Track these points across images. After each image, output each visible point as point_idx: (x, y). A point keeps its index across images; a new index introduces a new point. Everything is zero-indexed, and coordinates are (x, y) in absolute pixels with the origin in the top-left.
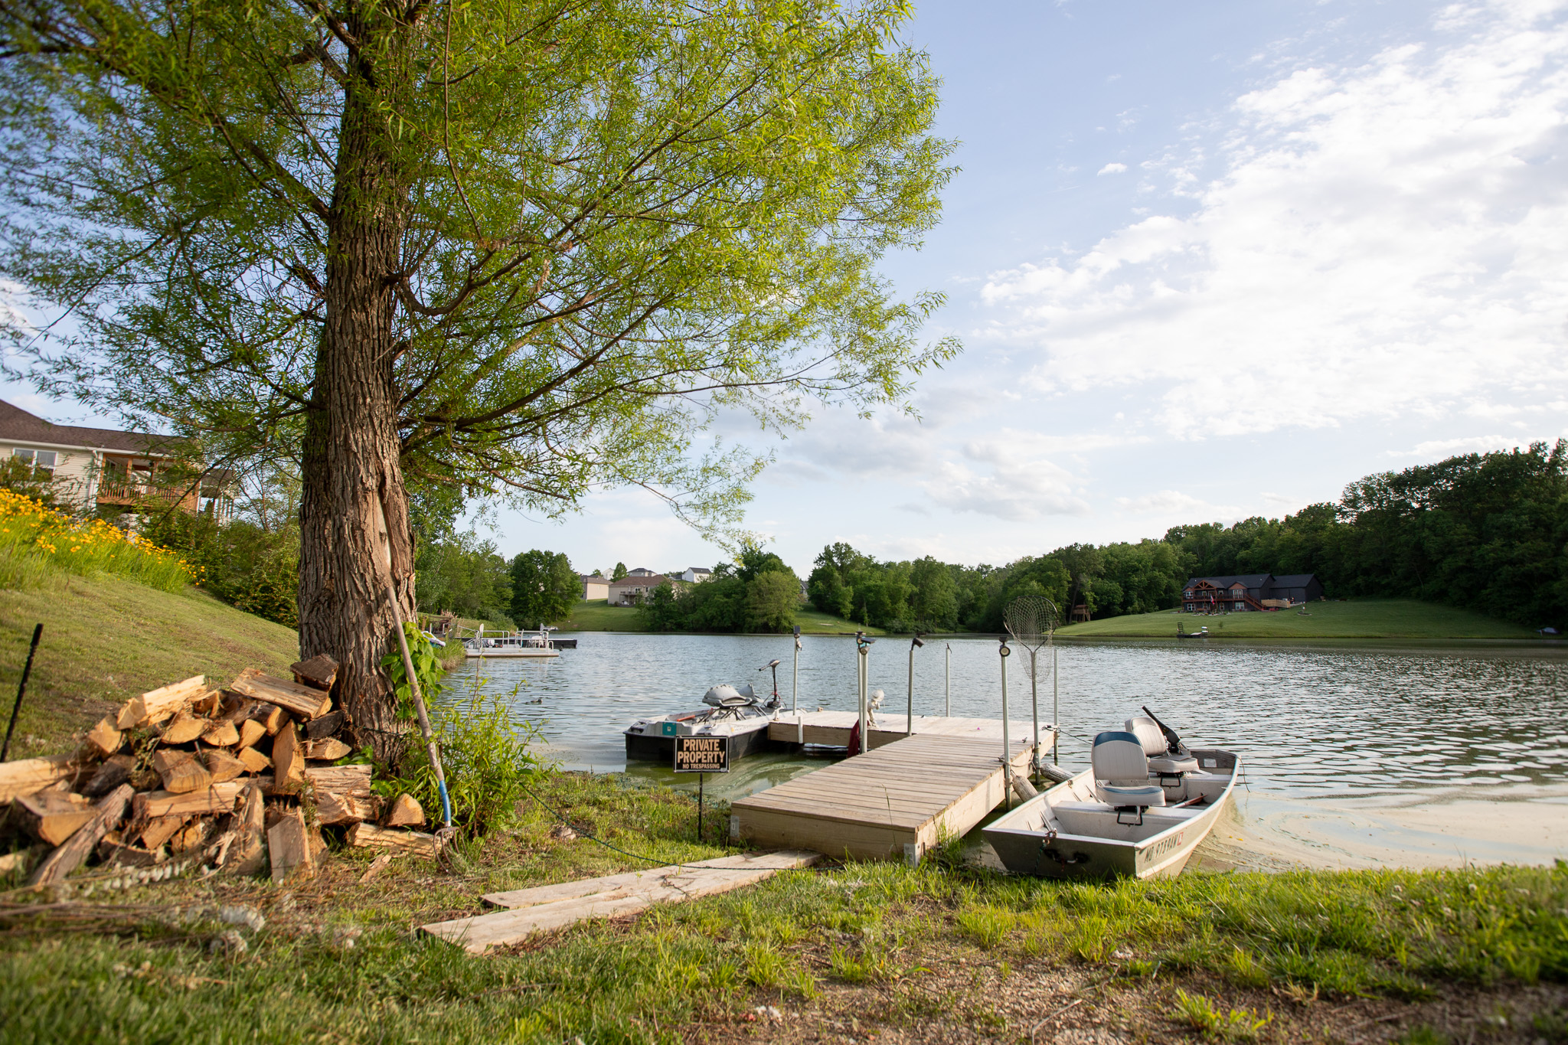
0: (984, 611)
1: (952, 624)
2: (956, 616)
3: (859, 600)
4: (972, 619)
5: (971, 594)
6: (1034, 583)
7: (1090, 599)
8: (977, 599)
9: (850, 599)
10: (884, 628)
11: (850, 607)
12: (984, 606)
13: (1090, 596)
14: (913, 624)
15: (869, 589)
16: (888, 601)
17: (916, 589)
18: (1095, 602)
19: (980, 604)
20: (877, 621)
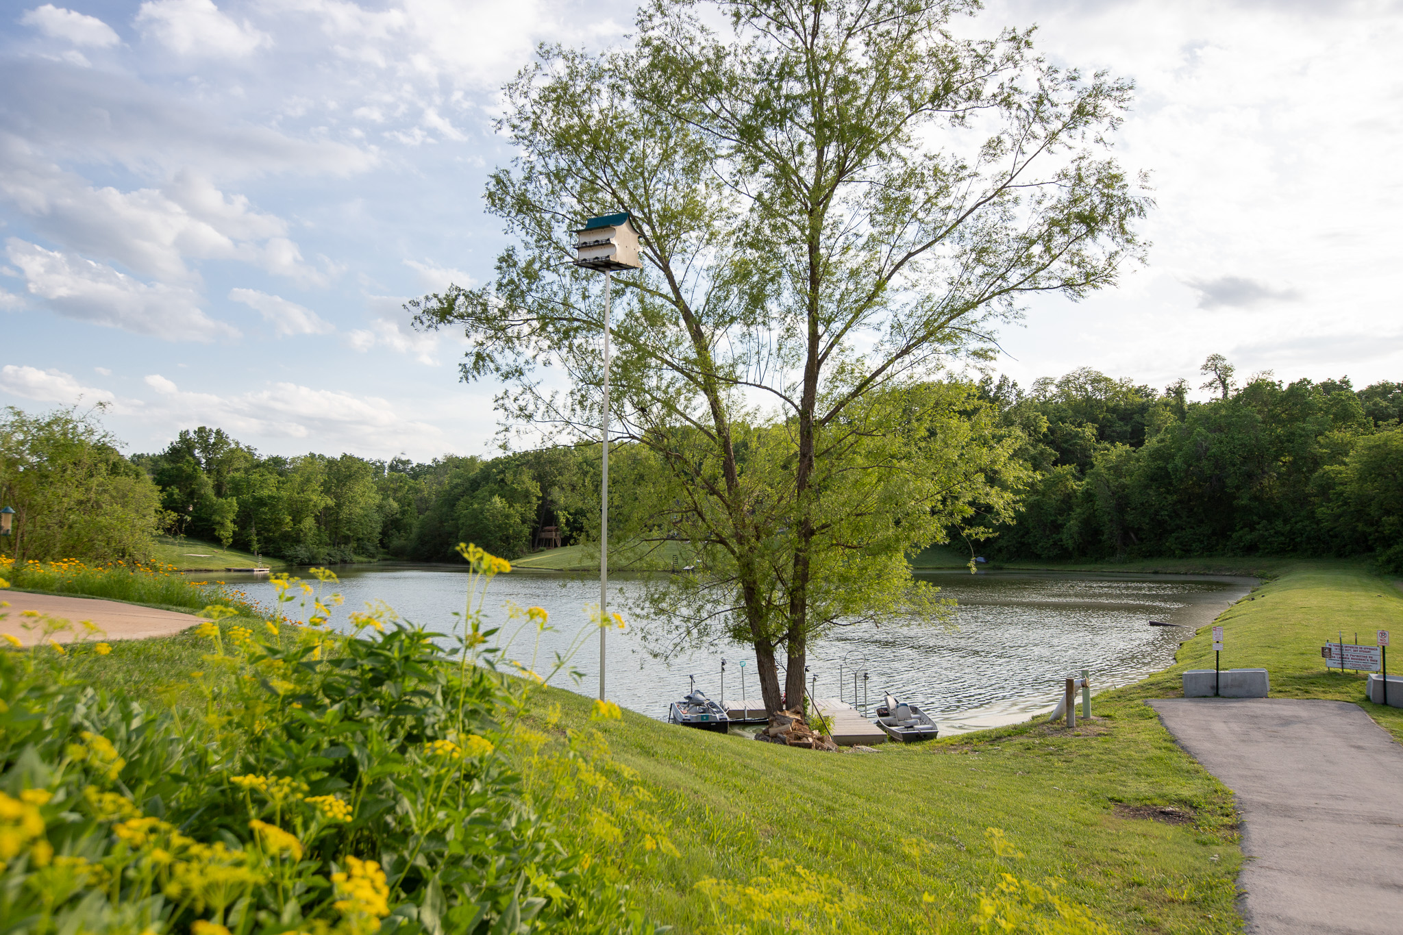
0: (415, 530)
1: (372, 550)
2: (376, 536)
3: (244, 518)
4: (397, 542)
5: (395, 505)
6: (496, 499)
7: (563, 520)
8: (403, 513)
9: (232, 516)
10: (282, 558)
11: (231, 527)
12: (415, 523)
13: (562, 517)
14: (324, 551)
15: (261, 502)
16: (288, 519)
17: (331, 502)
18: (568, 523)
19: (407, 519)
20: (271, 548)
